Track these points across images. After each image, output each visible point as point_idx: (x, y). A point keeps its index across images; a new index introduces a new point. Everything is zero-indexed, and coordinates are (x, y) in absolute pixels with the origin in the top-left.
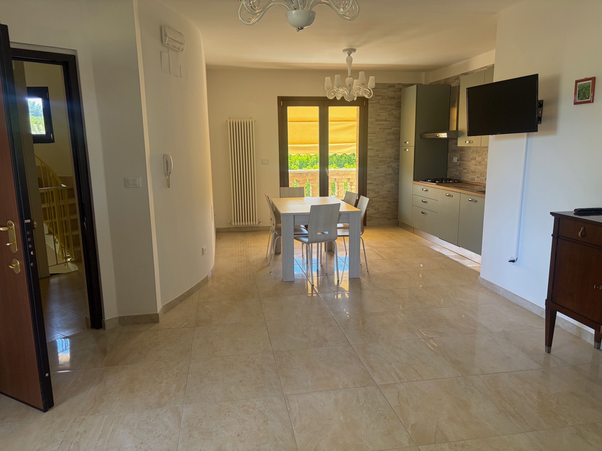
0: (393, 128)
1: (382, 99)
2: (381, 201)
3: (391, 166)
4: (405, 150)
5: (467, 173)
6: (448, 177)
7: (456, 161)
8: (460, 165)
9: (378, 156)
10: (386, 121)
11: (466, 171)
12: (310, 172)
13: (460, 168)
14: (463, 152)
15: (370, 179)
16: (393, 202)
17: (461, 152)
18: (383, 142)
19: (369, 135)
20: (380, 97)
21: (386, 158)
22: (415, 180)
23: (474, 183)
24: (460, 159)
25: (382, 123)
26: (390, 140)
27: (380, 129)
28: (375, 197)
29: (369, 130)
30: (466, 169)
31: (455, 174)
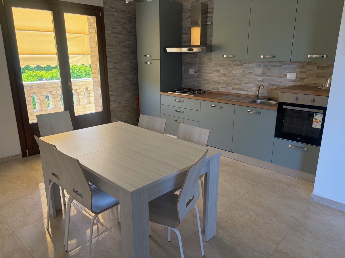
0: (126, 42)
1: (115, 12)
2: (122, 111)
3: (128, 77)
4: (146, 63)
5: (208, 83)
6: (183, 86)
7: (194, 73)
8: (198, 77)
9: (116, 68)
10: (120, 34)
11: (206, 82)
12: (35, 85)
13: (198, 79)
14: (202, 65)
15: (111, 91)
16: (131, 110)
17: (199, 65)
18: (120, 54)
19: (107, 47)
20: (114, 10)
21: (123, 70)
22: (162, 91)
23: (218, 92)
24: (199, 71)
25: (117, 35)
26: (125, 53)
27: (116, 42)
28: (117, 108)
29: (107, 42)
30: (205, 80)
31: (193, 85)
